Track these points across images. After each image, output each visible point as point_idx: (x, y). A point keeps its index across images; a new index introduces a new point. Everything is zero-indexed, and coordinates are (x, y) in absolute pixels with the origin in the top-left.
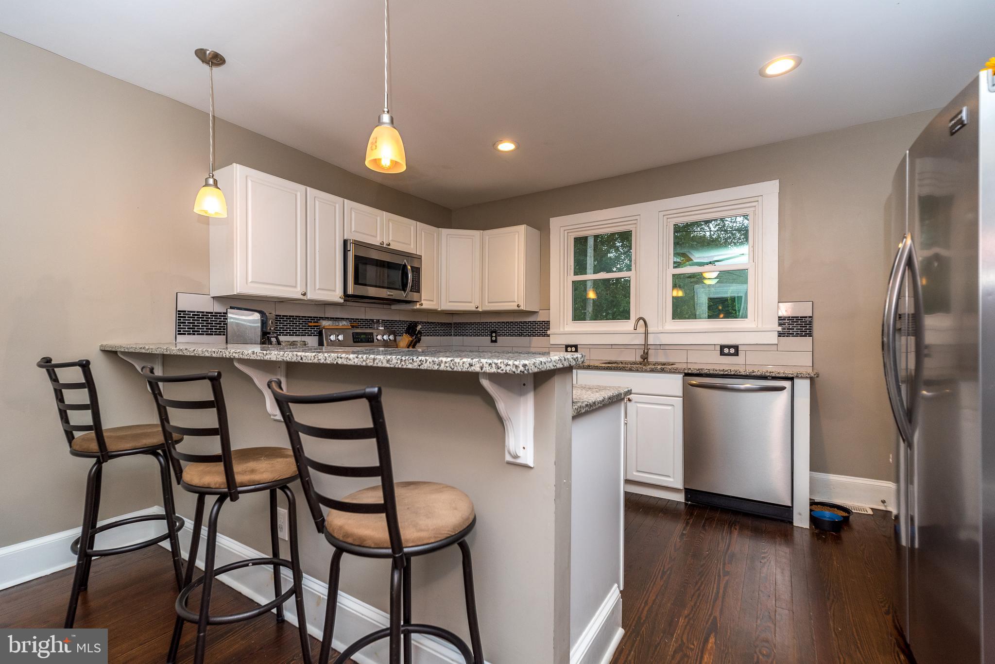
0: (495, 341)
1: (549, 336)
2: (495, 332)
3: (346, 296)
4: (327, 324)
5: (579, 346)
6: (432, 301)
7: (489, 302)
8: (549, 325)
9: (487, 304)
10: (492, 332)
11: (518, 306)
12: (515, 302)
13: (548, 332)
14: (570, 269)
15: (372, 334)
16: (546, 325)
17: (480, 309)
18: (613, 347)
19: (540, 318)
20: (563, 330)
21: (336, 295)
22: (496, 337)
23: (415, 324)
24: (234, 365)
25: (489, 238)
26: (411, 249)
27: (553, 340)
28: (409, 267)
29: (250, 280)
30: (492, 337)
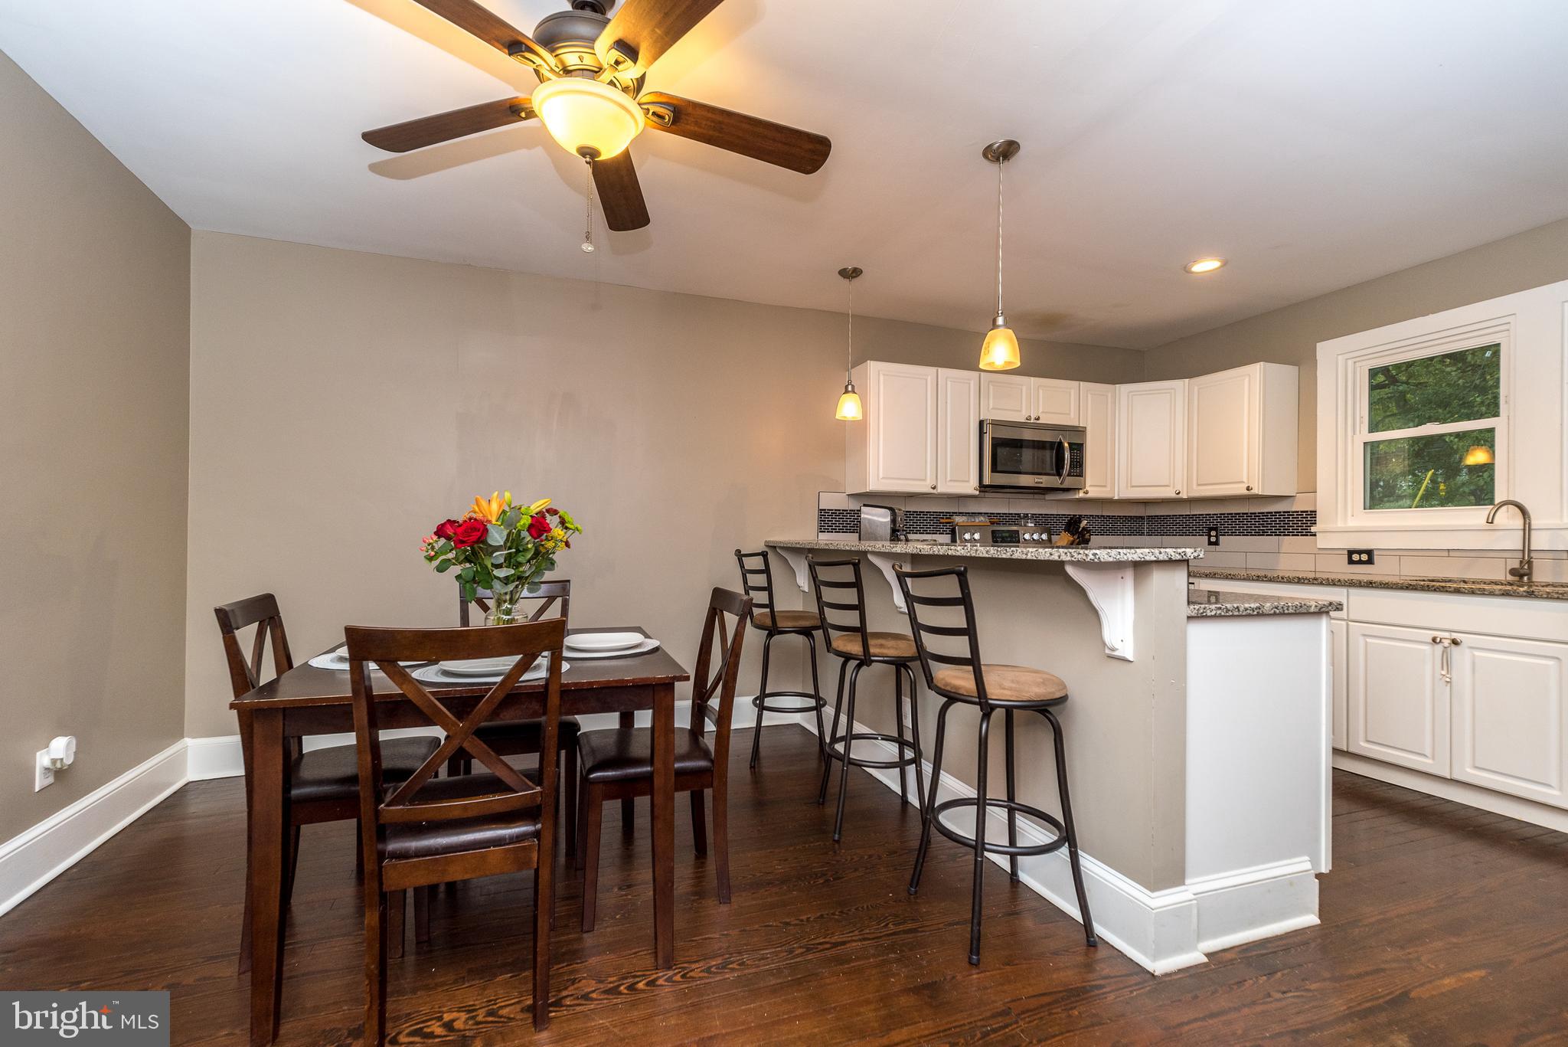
0: (1216, 543)
1: (1315, 535)
2: (1215, 529)
3: (983, 487)
4: (961, 520)
5: (1375, 553)
6: (1105, 486)
7: (1198, 485)
8: (1315, 517)
9: (1195, 486)
10: (1211, 529)
11: (1248, 489)
12: (1243, 482)
13: (1313, 529)
14: (1361, 423)
15: (1017, 532)
16: (1311, 516)
17: (1184, 495)
18: (1451, 554)
19: (1298, 506)
20: (1343, 525)
21: (970, 487)
22: (1216, 536)
23: (1079, 519)
24: (868, 559)
25: (1199, 389)
26: (1070, 420)
27: (1322, 542)
28: (1066, 445)
29: (881, 476)
30: (1210, 536)
